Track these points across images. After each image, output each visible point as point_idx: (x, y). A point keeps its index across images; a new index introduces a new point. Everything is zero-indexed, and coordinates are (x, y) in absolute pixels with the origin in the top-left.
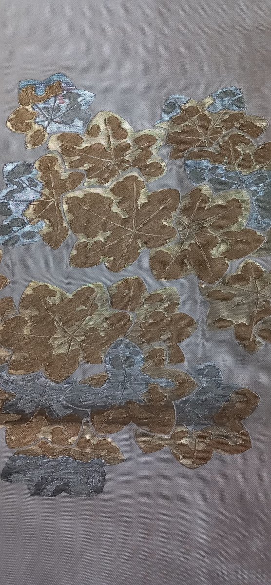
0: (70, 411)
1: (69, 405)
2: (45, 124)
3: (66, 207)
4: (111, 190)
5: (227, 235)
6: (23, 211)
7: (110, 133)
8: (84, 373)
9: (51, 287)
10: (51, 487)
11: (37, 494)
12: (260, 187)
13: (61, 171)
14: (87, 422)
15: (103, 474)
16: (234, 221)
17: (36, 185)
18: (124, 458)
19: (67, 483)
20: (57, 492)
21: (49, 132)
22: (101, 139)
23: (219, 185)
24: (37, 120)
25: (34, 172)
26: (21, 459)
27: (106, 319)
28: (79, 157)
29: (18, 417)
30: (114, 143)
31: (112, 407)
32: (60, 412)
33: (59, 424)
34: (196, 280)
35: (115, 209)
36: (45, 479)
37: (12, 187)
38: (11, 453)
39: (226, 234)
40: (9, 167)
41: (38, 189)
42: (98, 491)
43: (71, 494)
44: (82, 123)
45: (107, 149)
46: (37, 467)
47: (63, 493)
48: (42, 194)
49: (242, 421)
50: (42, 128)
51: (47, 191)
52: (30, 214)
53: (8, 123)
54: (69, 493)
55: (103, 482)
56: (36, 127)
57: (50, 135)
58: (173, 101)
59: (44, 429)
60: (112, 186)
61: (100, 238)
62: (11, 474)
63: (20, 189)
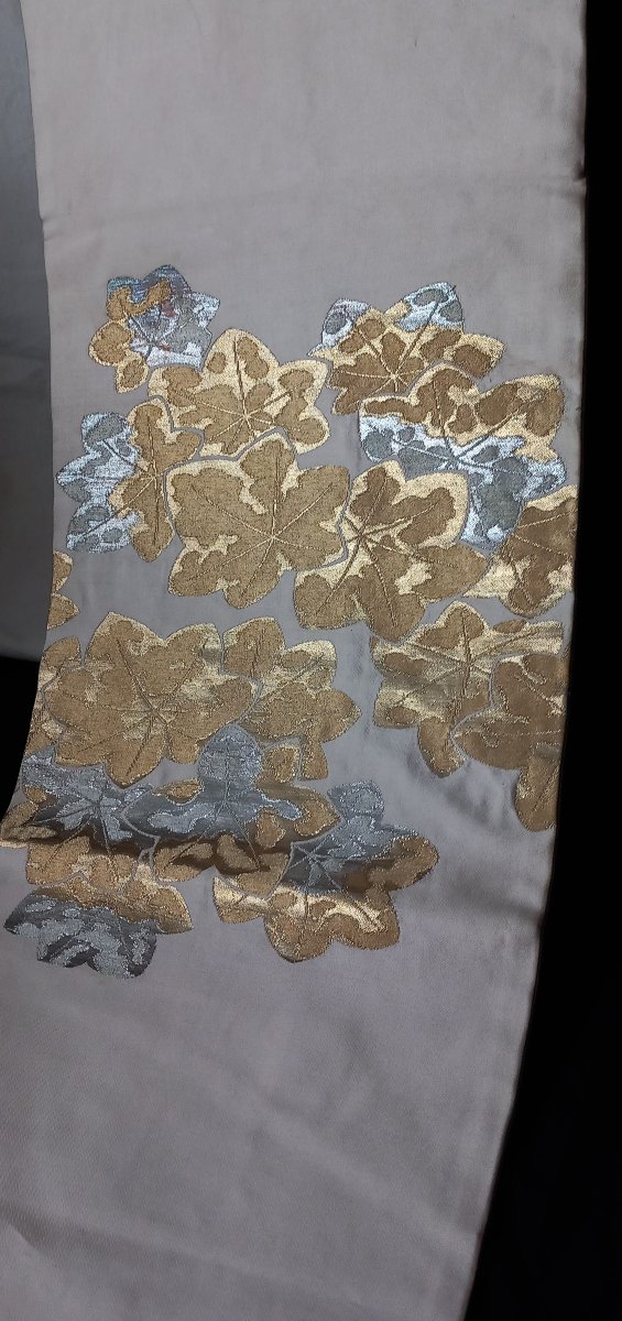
0: (129, 835)
1: (131, 825)
2: (145, 351)
3: (171, 490)
4: (242, 465)
5: (425, 555)
6: (108, 495)
7: (242, 365)
8: (165, 775)
9: (138, 626)
10: (70, 953)
11: (47, 959)
12: (486, 468)
13: (166, 430)
14: (147, 855)
15: (152, 947)
16: (438, 529)
17: (128, 452)
18: (190, 925)
19: (94, 952)
20: (75, 962)
21: (149, 363)
22: (229, 376)
23: (416, 462)
24: (133, 344)
25: (127, 430)
26: (40, 901)
27: (212, 689)
28: (194, 407)
29: (50, 833)
30: (249, 383)
31: (194, 839)
32: (115, 834)
33: (105, 853)
34: (367, 633)
35: (246, 497)
36: (66, 939)
37: (94, 455)
38: (30, 889)
39: (425, 551)
40: (90, 423)
41: (131, 458)
42: (137, 971)
43: (95, 968)
44: (199, 349)
45: (237, 392)
46: (61, 918)
47: (85, 965)
48: (136, 467)
49: (392, 893)
50: (140, 357)
51: (143, 464)
52: (117, 500)
53: (92, 349)
54: (92, 965)
55: (148, 957)
56: (132, 356)
57: (152, 370)
58: (338, 310)
59: (83, 858)
60: (243, 458)
61: (220, 545)
62: (21, 922)
63: (106, 458)
